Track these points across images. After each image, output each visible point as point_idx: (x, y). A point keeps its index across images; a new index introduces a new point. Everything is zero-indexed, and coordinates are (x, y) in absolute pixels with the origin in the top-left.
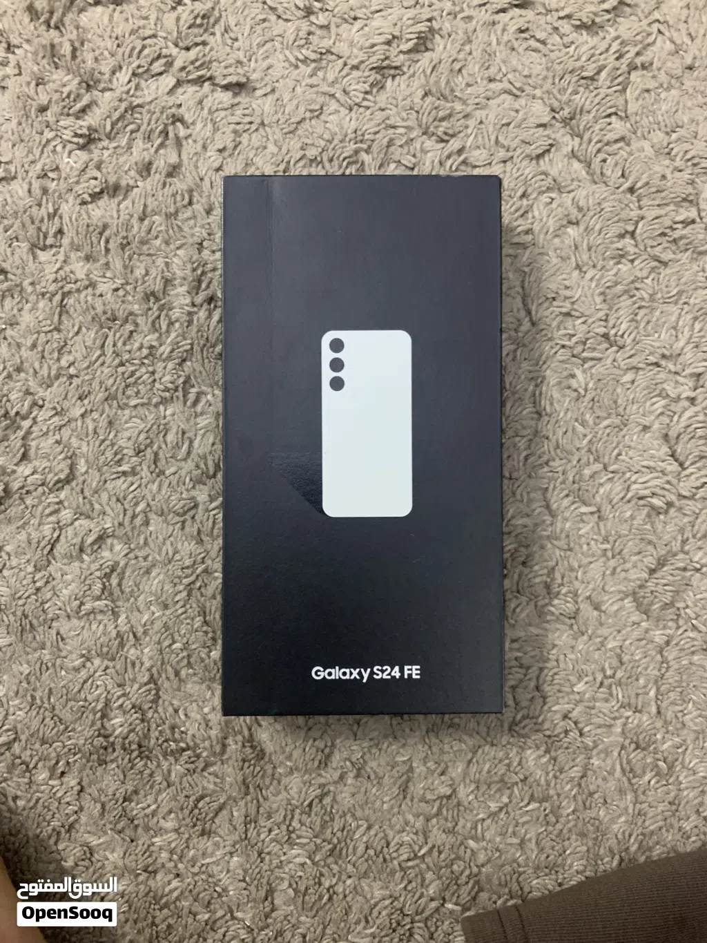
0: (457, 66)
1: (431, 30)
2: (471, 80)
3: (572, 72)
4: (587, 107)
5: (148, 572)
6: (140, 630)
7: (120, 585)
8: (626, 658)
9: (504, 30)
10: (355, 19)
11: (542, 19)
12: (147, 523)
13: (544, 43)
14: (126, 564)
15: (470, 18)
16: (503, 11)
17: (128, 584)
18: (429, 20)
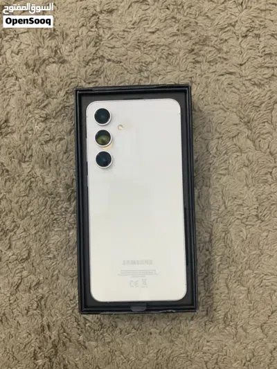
0: (201, 97)
1: (192, 82)
2: (207, 103)
3: (250, 103)
4: (255, 119)
5: (57, 299)
6: (51, 324)
7: (45, 305)
8: (256, 354)
9: (222, 84)
10: (160, 75)
11: (239, 80)
12: (58, 279)
13: (239, 89)
14: (48, 296)
15: (208, 77)
16: (222, 75)
17: (48, 304)
18: (191, 78)
